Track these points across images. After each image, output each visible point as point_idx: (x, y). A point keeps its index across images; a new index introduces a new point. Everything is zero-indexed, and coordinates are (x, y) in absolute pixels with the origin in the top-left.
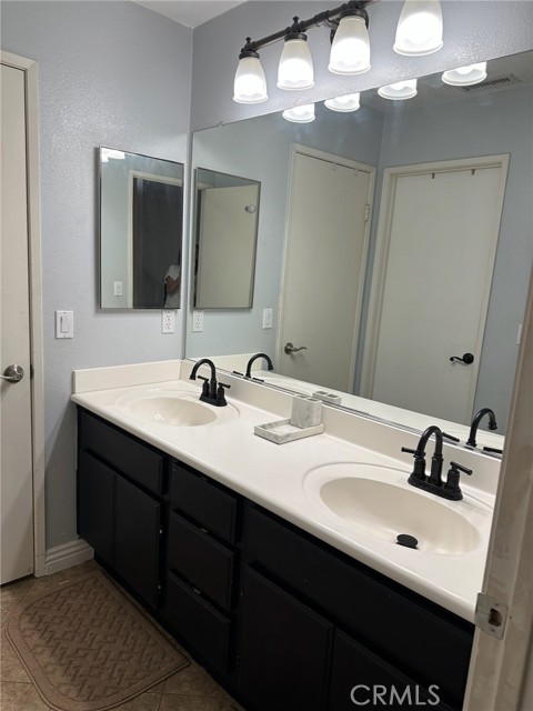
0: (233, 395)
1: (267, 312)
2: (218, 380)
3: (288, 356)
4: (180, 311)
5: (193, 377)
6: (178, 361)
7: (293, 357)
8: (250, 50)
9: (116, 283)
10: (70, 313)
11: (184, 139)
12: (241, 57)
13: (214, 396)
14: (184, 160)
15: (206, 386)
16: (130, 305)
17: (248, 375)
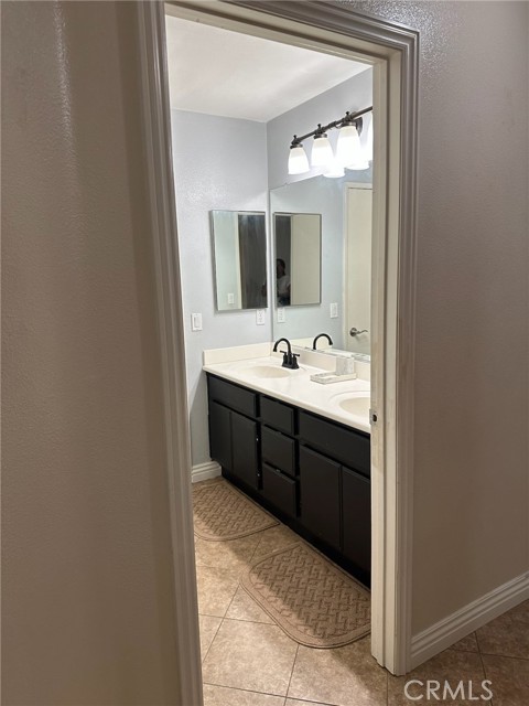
0: (303, 362)
1: (333, 306)
2: (293, 352)
3: (353, 338)
4: (268, 309)
5: (275, 350)
6: (269, 343)
7: (357, 338)
8: (296, 143)
9: (229, 295)
10: (200, 314)
11: (265, 195)
12: (292, 147)
13: (290, 363)
14: (266, 210)
15: (285, 357)
16: (240, 307)
17: (314, 348)
